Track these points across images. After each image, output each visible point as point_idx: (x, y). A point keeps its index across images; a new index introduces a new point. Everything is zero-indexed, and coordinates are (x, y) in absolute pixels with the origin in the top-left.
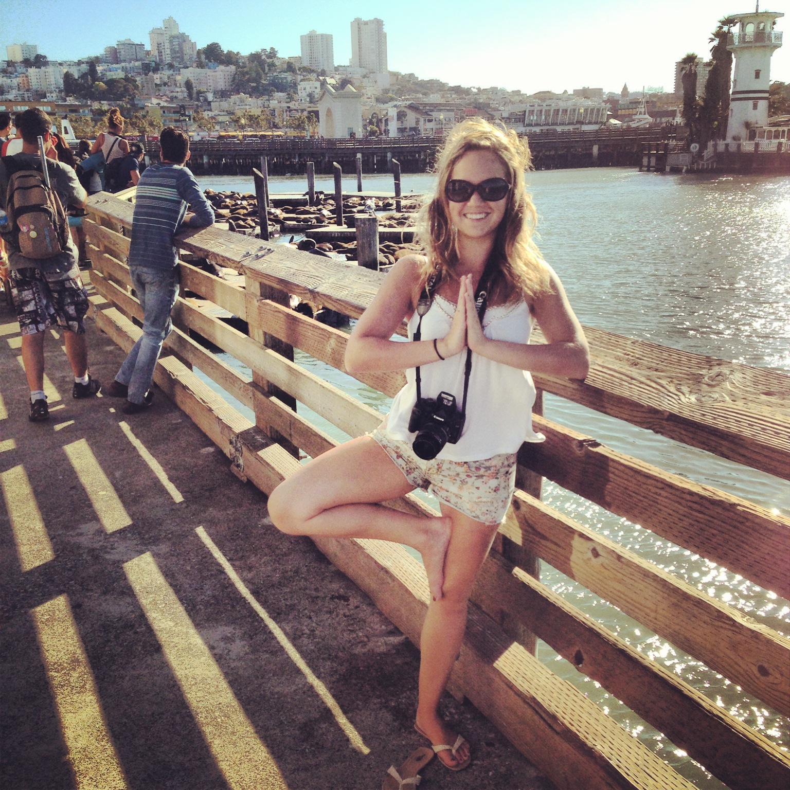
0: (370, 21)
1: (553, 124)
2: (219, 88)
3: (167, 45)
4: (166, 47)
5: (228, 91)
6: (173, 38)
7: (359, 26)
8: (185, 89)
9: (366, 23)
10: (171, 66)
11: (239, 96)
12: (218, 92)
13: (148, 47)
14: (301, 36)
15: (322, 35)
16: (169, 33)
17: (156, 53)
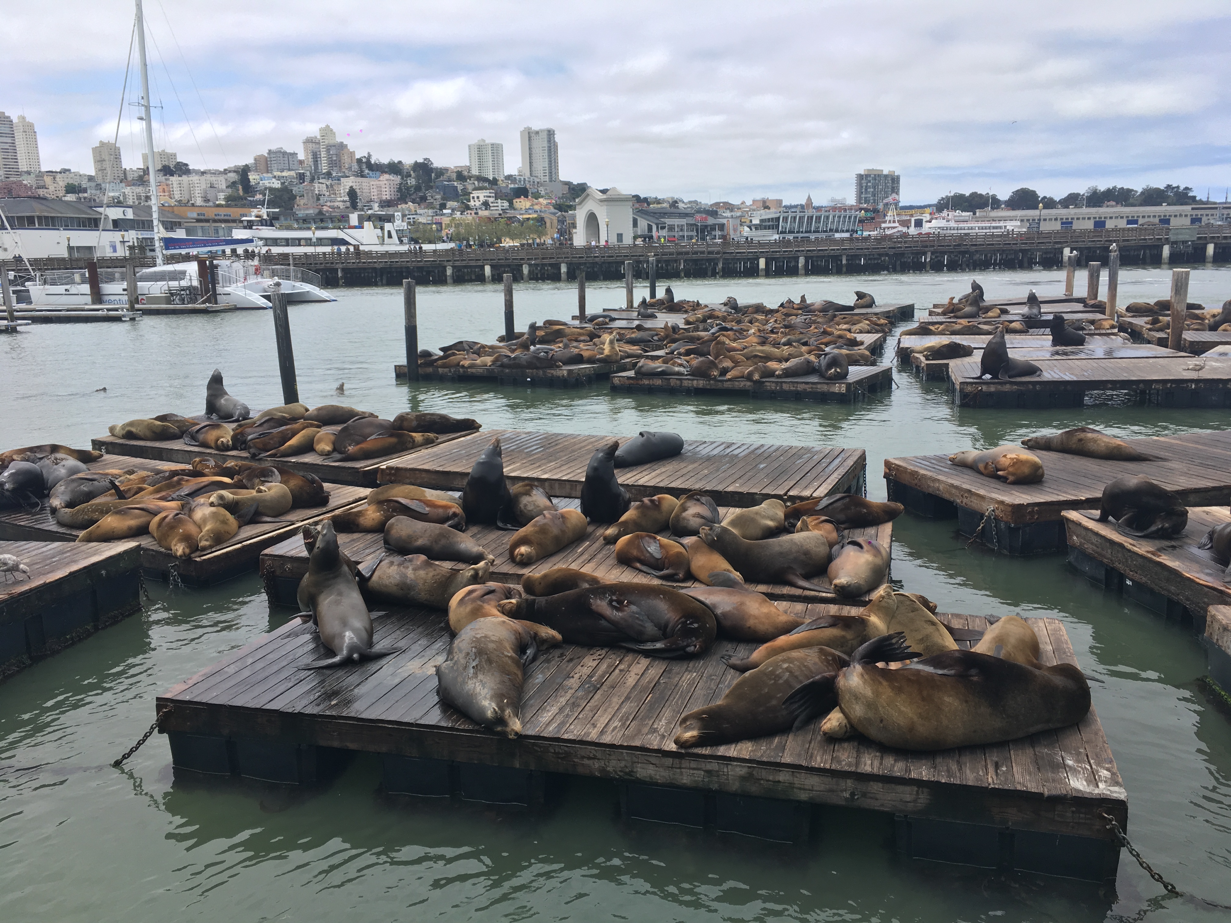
0: (542, 131)
1: (806, 232)
2: (384, 197)
3: (323, 154)
4: (322, 156)
5: (395, 200)
6: (328, 148)
7: (530, 136)
8: (347, 198)
9: (537, 133)
10: (329, 175)
11: (407, 206)
12: (385, 201)
13: (301, 156)
14: (469, 146)
15: (492, 144)
16: (326, 143)
17: (312, 164)
